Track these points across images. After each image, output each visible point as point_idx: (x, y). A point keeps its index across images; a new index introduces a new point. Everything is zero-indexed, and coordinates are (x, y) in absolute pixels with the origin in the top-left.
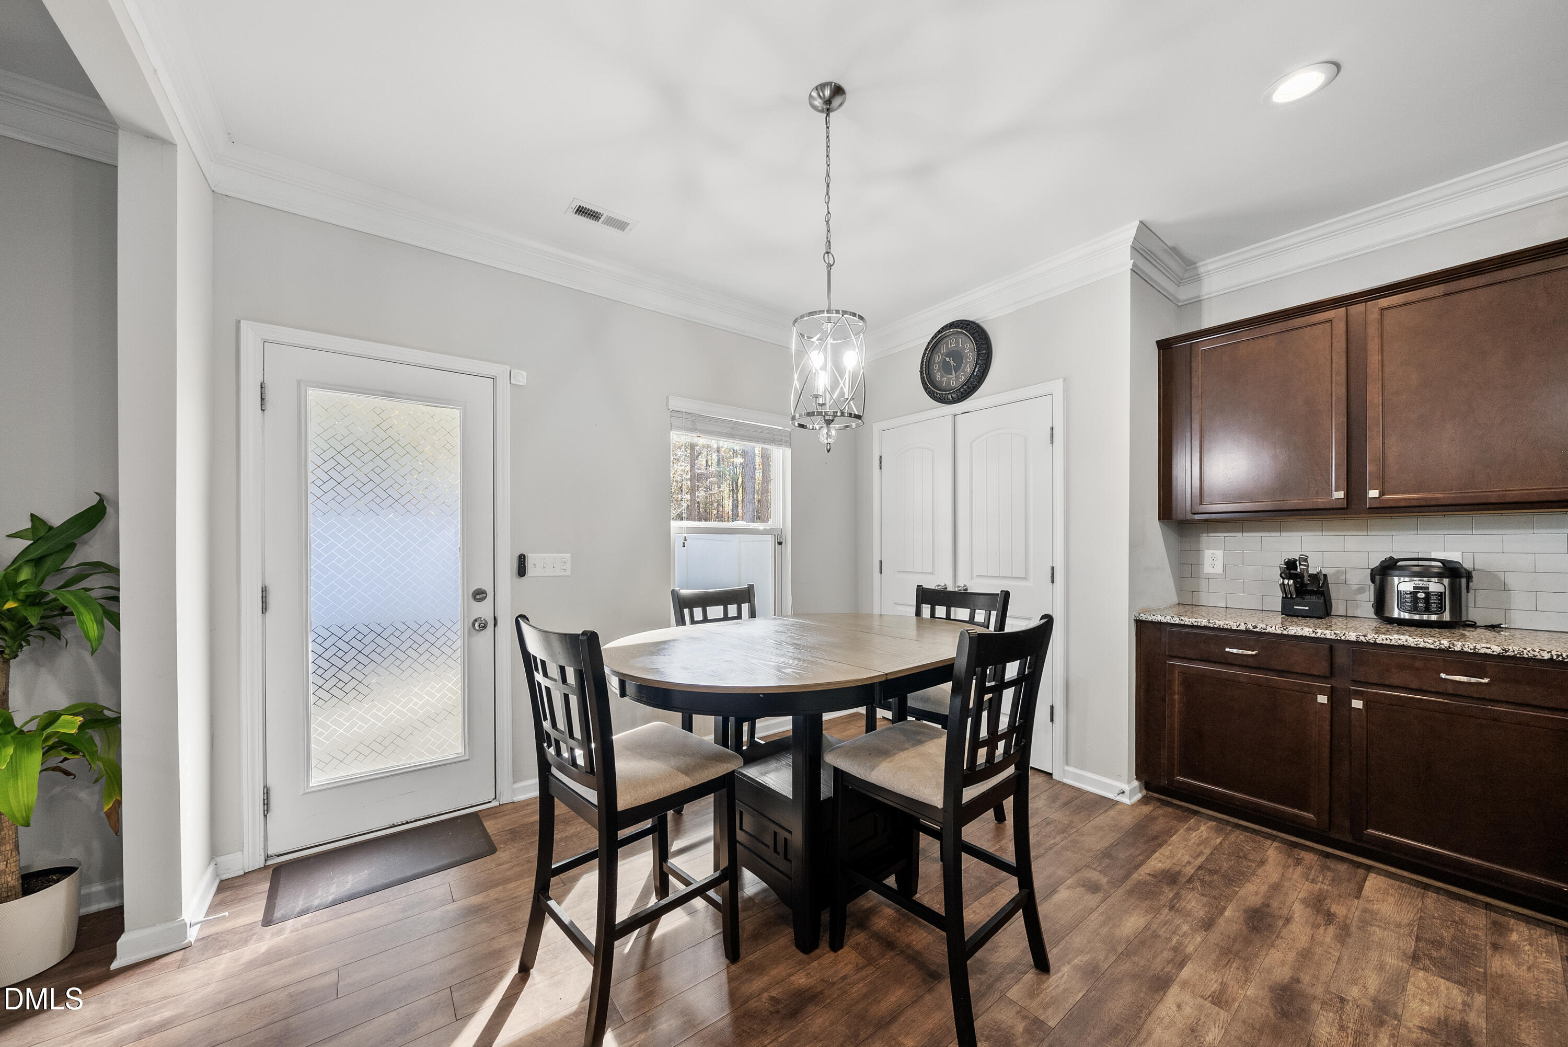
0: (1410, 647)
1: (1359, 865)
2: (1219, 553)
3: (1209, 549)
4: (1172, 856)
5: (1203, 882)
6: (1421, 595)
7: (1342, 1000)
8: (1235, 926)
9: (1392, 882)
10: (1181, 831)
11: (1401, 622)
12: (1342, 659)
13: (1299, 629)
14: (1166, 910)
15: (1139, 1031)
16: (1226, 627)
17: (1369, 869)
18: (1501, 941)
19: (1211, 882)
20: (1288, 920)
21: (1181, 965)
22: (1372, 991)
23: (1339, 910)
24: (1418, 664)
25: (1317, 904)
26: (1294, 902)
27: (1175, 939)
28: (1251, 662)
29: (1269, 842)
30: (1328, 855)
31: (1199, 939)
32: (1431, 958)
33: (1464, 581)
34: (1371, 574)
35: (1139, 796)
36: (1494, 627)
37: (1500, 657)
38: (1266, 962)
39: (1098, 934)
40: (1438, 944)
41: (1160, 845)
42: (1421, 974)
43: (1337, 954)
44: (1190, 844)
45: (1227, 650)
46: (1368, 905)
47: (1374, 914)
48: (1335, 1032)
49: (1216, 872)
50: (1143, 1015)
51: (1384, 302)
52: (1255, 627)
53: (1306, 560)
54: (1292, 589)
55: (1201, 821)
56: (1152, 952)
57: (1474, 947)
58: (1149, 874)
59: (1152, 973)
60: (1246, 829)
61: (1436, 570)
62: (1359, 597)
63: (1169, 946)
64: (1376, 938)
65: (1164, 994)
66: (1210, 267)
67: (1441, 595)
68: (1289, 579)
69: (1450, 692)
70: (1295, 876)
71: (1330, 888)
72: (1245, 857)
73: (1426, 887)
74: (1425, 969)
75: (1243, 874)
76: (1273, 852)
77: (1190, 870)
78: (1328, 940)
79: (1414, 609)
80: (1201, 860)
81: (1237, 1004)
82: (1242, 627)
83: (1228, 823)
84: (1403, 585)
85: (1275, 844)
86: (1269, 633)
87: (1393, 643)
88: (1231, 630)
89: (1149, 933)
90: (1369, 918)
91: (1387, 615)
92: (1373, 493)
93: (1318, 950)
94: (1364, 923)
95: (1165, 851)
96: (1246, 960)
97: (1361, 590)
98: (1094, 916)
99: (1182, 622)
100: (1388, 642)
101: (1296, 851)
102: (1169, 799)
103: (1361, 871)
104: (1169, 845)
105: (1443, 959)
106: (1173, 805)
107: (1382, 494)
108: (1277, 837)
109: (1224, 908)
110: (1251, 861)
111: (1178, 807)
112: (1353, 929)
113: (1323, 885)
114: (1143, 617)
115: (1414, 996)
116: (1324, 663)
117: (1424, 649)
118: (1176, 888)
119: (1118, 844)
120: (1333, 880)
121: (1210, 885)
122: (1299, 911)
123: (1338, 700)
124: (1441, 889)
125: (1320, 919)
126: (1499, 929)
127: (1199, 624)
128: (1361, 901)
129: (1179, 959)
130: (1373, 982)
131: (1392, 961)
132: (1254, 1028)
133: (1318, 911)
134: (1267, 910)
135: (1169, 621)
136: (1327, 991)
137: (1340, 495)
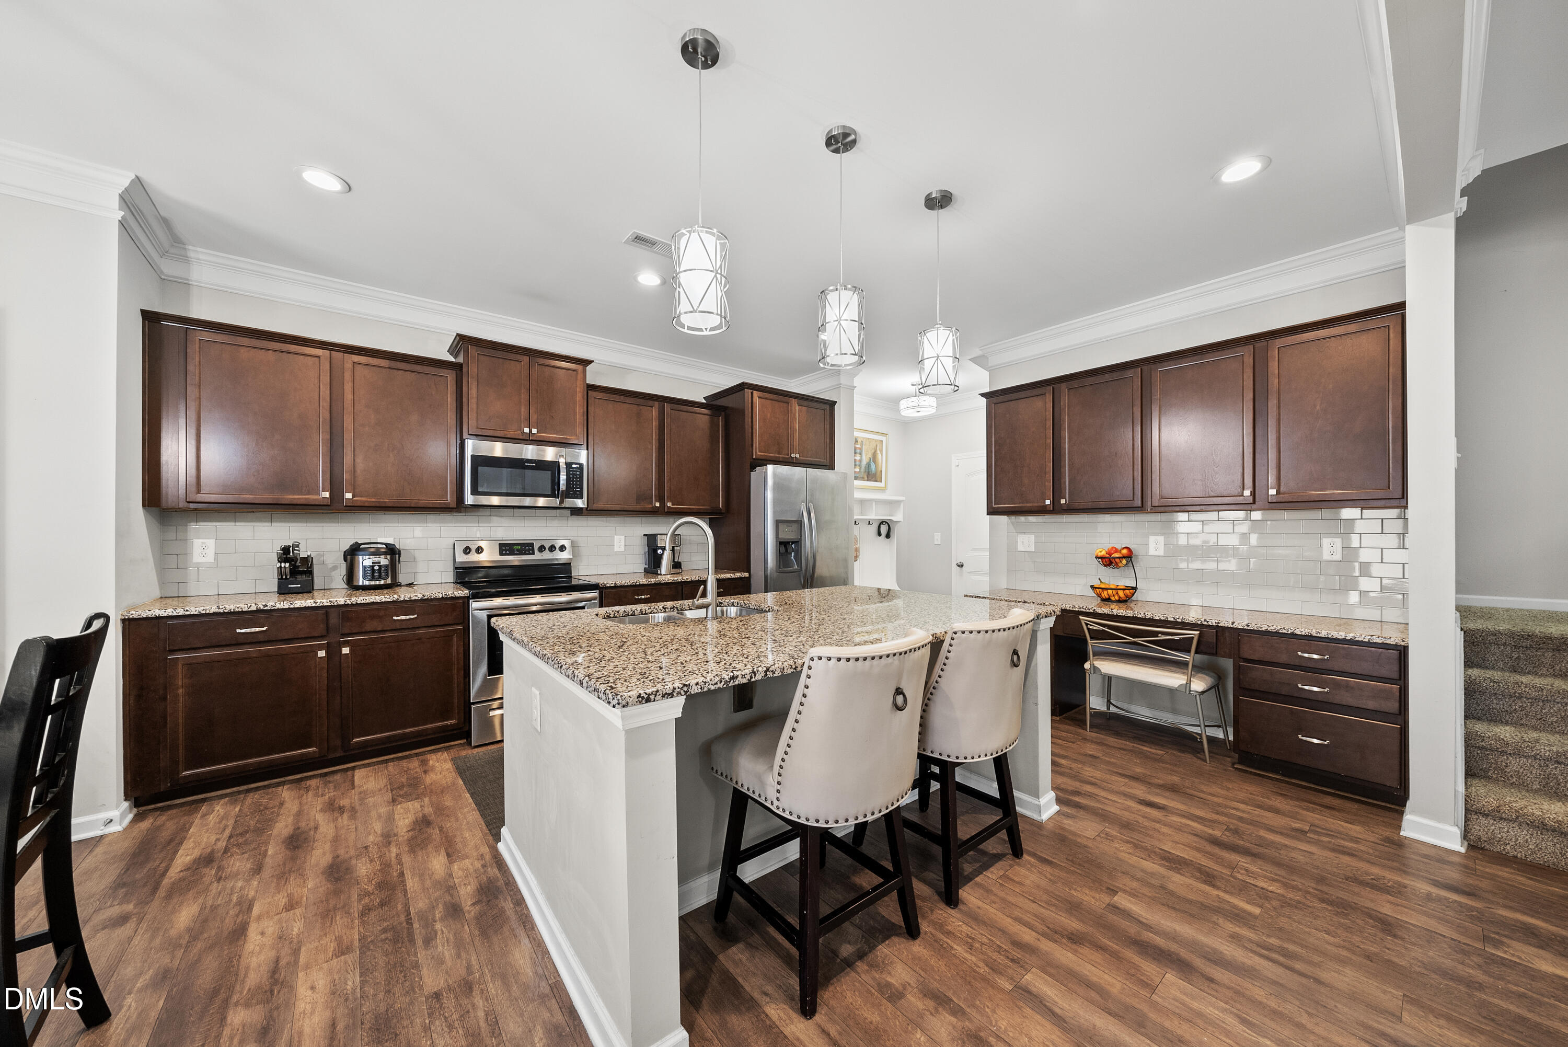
0: (377, 603)
1: (347, 770)
2: (211, 543)
3: (199, 538)
4: (197, 844)
5: (238, 845)
6: (376, 568)
7: (366, 847)
8: (280, 856)
9: (368, 769)
10: (196, 821)
11: (364, 588)
12: (334, 620)
13: (303, 602)
14: (215, 884)
15: (237, 975)
16: (237, 610)
17: (354, 768)
18: (427, 768)
19: (245, 841)
20: (316, 828)
21: (250, 908)
22: (379, 832)
23: (345, 802)
24: (382, 613)
25: (333, 808)
26: (315, 816)
27: (235, 898)
28: (261, 638)
29: (280, 788)
30: (326, 774)
31: (256, 883)
32: (400, 796)
33: (397, 556)
34: (344, 555)
35: (130, 817)
36: (410, 585)
37: (422, 600)
38: (313, 861)
39: (151, 949)
40: (401, 787)
41: (181, 843)
42: (399, 806)
43: (354, 826)
44: (211, 826)
45: (238, 631)
46: (360, 790)
47: (365, 792)
48: (369, 866)
49: (247, 832)
50: (235, 962)
51: (356, 358)
52: (266, 606)
53: (298, 546)
54: (288, 570)
55: (213, 804)
56: (218, 920)
57: (417, 778)
58: (182, 871)
59: (226, 933)
60: (257, 789)
61: (383, 550)
62: (333, 574)
63: (232, 905)
64: (371, 804)
65: (245, 936)
66: (201, 257)
67: (386, 566)
68: (285, 562)
69: (399, 627)
70: (309, 799)
71: (335, 793)
72: (266, 808)
73: (386, 761)
74: (400, 803)
75: (270, 820)
76: (286, 793)
77: (222, 844)
78: (345, 822)
79: (373, 578)
80: (227, 832)
81: (305, 898)
82: (254, 608)
83: (239, 792)
84: (365, 561)
85: (286, 787)
86: (278, 609)
87: (367, 601)
88: (242, 612)
89: (207, 910)
90: (363, 795)
91: (355, 584)
92: (348, 496)
93: (343, 832)
94: (362, 800)
95: (188, 844)
96: (298, 870)
97: (335, 568)
98: (136, 941)
99: (187, 613)
100: (364, 602)
101: (303, 784)
102: (169, 803)
103: (350, 773)
104: (190, 838)
105: (406, 793)
106: (176, 806)
107: (354, 496)
108: (285, 782)
109: (266, 851)
110: (272, 808)
111: (182, 805)
112: (357, 807)
113: (330, 793)
114: (135, 614)
115: (400, 819)
116: (322, 626)
117: (385, 602)
118: (215, 865)
119: (128, 870)
120: (335, 787)
121: (246, 843)
122: (320, 818)
123: (333, 651)
124: (393, 758)
125: (336, 814)
126: (424, 763)
127: (208, 612)
128: (356, 789)
129: (245, 906)
130: (378, 827)
131: (383, 810)
132: (322, 902)
133: (333, 811)
134: (300, 831)
135: (170, 614)
136: (357, 849)
137: (326, 494)
